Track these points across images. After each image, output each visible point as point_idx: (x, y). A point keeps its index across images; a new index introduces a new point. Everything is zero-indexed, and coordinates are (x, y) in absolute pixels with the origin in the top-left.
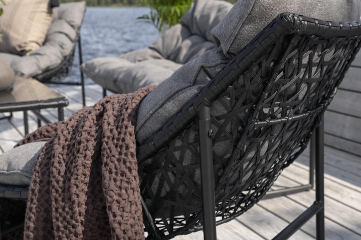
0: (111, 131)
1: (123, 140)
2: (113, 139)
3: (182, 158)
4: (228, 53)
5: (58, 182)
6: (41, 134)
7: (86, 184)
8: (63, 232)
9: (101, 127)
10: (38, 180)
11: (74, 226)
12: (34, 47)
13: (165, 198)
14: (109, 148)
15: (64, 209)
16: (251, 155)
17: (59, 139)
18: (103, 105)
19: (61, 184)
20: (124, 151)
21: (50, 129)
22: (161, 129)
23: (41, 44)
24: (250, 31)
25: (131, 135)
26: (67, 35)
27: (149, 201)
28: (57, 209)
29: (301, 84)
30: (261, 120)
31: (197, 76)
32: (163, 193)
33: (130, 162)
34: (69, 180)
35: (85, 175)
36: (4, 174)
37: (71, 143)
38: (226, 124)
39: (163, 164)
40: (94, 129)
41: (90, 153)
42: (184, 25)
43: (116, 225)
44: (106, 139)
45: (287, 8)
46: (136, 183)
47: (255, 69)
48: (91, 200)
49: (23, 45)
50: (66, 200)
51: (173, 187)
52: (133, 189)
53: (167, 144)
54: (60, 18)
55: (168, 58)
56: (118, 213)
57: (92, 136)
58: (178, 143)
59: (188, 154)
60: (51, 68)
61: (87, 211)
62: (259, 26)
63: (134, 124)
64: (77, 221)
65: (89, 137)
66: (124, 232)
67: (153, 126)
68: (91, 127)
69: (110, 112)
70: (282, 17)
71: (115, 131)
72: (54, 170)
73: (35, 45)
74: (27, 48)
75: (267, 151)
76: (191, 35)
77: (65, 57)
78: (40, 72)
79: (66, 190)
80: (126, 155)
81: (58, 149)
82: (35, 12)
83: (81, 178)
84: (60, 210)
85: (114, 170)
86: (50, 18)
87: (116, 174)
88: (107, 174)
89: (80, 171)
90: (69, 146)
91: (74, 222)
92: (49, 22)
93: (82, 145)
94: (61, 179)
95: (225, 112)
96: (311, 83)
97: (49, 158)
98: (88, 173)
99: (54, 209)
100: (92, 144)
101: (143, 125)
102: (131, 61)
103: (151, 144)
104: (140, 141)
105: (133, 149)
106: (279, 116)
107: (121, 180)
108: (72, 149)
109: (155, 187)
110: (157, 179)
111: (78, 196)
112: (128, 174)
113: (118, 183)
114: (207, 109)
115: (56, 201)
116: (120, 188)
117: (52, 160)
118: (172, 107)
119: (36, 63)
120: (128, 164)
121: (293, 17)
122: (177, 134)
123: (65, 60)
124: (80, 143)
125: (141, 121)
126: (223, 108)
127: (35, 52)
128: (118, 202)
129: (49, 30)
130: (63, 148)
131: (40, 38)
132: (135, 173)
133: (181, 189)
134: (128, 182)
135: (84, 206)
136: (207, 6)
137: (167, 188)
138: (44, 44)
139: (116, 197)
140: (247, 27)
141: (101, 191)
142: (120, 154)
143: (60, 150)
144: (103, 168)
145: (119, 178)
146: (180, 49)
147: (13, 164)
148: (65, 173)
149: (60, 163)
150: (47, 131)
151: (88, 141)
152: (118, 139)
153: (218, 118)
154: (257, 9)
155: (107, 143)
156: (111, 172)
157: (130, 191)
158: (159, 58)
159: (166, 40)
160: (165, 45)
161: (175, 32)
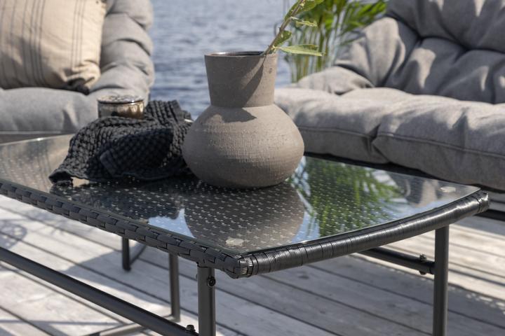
12: (93, 72)
26: (140, 44)
42: (398, 20)
49: (75, 69)
55: (382, 85)
74: (84, 76)
76: (422, 39)
158: (368, 86)
159: (373, 49)
160: (374, 60)
161: (387, 33)
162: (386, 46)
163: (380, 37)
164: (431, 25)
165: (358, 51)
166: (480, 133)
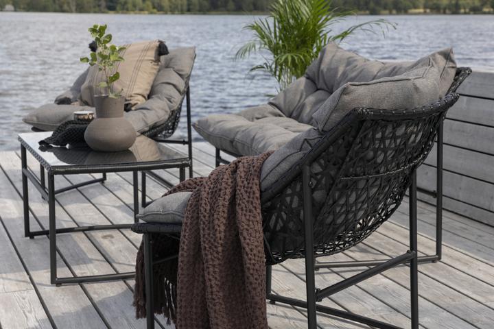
0: (243, 182)
1: (251, 188)
2: (244, 187)
3: (291, 202)
4: (323, 130)
5: (205, 217)
6: (184, 186)
7: (224, 218)
8: (208, 251)
9: (235, 179)
10: (190, 216)
11: (216, 247)
12: (140, 100)
13: (280, 231)
14: (241, 194)
15: (209, 234)
16: (342, 201)
17: (205, 188)
18: (236, 164)
19: (207, 218)
20: (252, 196)
21: (191, 183)
22: (277, 181)
23: (146, 97)
24: (337, 117)
25: (256, 185)
26: (174, 86)
27: (268, 234)
28: (204, 235)
29: (377, 151)
30: (346, 176)
31: (302, 145)
32: (278, 228)
33: (256, 204)
34: (213, 215)
35: (224, 212)
36: (161, 214)
37: (214, 190)
38: (322, 178)
39: (278, 206)
40: (230, 181)
41: (227, 197)
42: (308, 78)
43: (245, 245)
44: (239, 188)
45: (360, 103)
46: (259, 218)
47: (340, 141)
48: (227, 229)
49: (128, 98)
50: (211, 229)
51: (285, 223)
52: (257, 221)
53: (281, 192)
54: (167, 66)
55: (290, 116)
56: (247, 237)
57: (229, 185)
58: (289, 191)
59: (296, 199)
60: (158, 124)
61: (225, 236)
62: (342, 114)
63: (259, 177)
64: (218, 243)
65: (227, 186)
66: (251, 250)
67: (271, 179)
68: (228, 179)
69: (241, 169)
70: (355, 110)
71: (245, 182)
72: (202, 209)
73: (140, 98)
74: (132, 102)
75: (356, 200)
76: (318, 90)
77: (173, 112)
78: (147, 129)
79: (211, 222)
80: (253, 198)
81: (204, 195)
82: (142, 61)
83: (222, 214)
84: (206, 236)
85: (244, 209)
86: (157, 67)
87: (246, 211)
88: (240, 211)
89: (221, 209)
90: (212, 192)
91: (216, 244)
92: (155, 72)
93: (222, 191)
94: (207, 215)
95: (321, 170)
96: (387, 152)
97: (198, 201)
98: (226, 211)
99: (202, 236)
100: (229, 191)
101: (265, 178)
102: (249, 120)
103: (270, 191)
104: (263, 190)
105: (258, 195)
106: (362, 174)
107: (250, 215)
108: (215, 194)
109: (272, 223)
110: (274, 218)
111: (219, 226)
112: (254, 211)
113: (248, 217)
114: (308, 167)
115: (204, 229)
116: (249, 220)
117: (200, 202)
118: (285, 166)
119: (143, 119)
120: (254, 205)
121: (362, 110)
122: (288, 185)
123: (172, 114)
124: (220, 190)
125: (263, 176)
126: (319, 167)
127: (141, 107)
128: (247, 230)
129: (155, 80)
130: (208, 194)
131: (146, 90)
132: (259, 211)
133: (291, 225)
134: (254, 217)
135: (223, 233)
136: (336, 58)
137: (281, 223)
138: (149, 97)
139: (246, 227)
140: (334, 115)
141: (235, 223)
142: (249, 197)
143: (206, 195)
144: (237, 207)
145: (248, 214)
146: (303, 106)
147: (167, 207)
148: (210, 210)
149: (206, 204)
150: (189, 184)
151: (226, 189)
152: (247, 188)
153: (317, 174)
154: (340, 104)
155: (240, 190)
156: (242, 210)
157: (256, 223)
159: (288, 95)
160: (287, 101)
161: (298, 86)
162: (296, 93)
163: (294, 88)
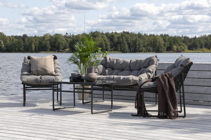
26: (59, 69)
76: (106, 68)
159: (99, 69)
160: (99, 71)
161: (101, 67)
162: (101, 69)
163: (100, 67)
164: (108, 66)
165: (97, 70)
166: (116, 78)
